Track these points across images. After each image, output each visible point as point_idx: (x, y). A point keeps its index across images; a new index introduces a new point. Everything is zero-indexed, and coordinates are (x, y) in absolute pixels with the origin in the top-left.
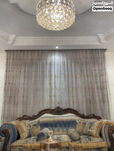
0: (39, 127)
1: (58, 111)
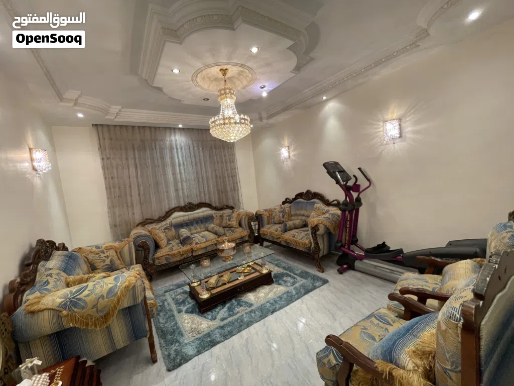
0: (173, 229)
1: (190, 207)
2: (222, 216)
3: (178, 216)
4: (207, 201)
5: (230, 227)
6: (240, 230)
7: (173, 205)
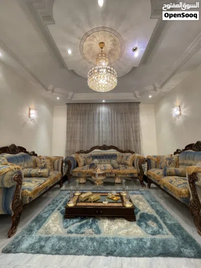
0: (91, 158)
1: (104, 148)
2: (122, 156)
3: (97, 152)
4: (116, 146)
5: (125, 164)
6: (132, 168)
7: (96, 145)
